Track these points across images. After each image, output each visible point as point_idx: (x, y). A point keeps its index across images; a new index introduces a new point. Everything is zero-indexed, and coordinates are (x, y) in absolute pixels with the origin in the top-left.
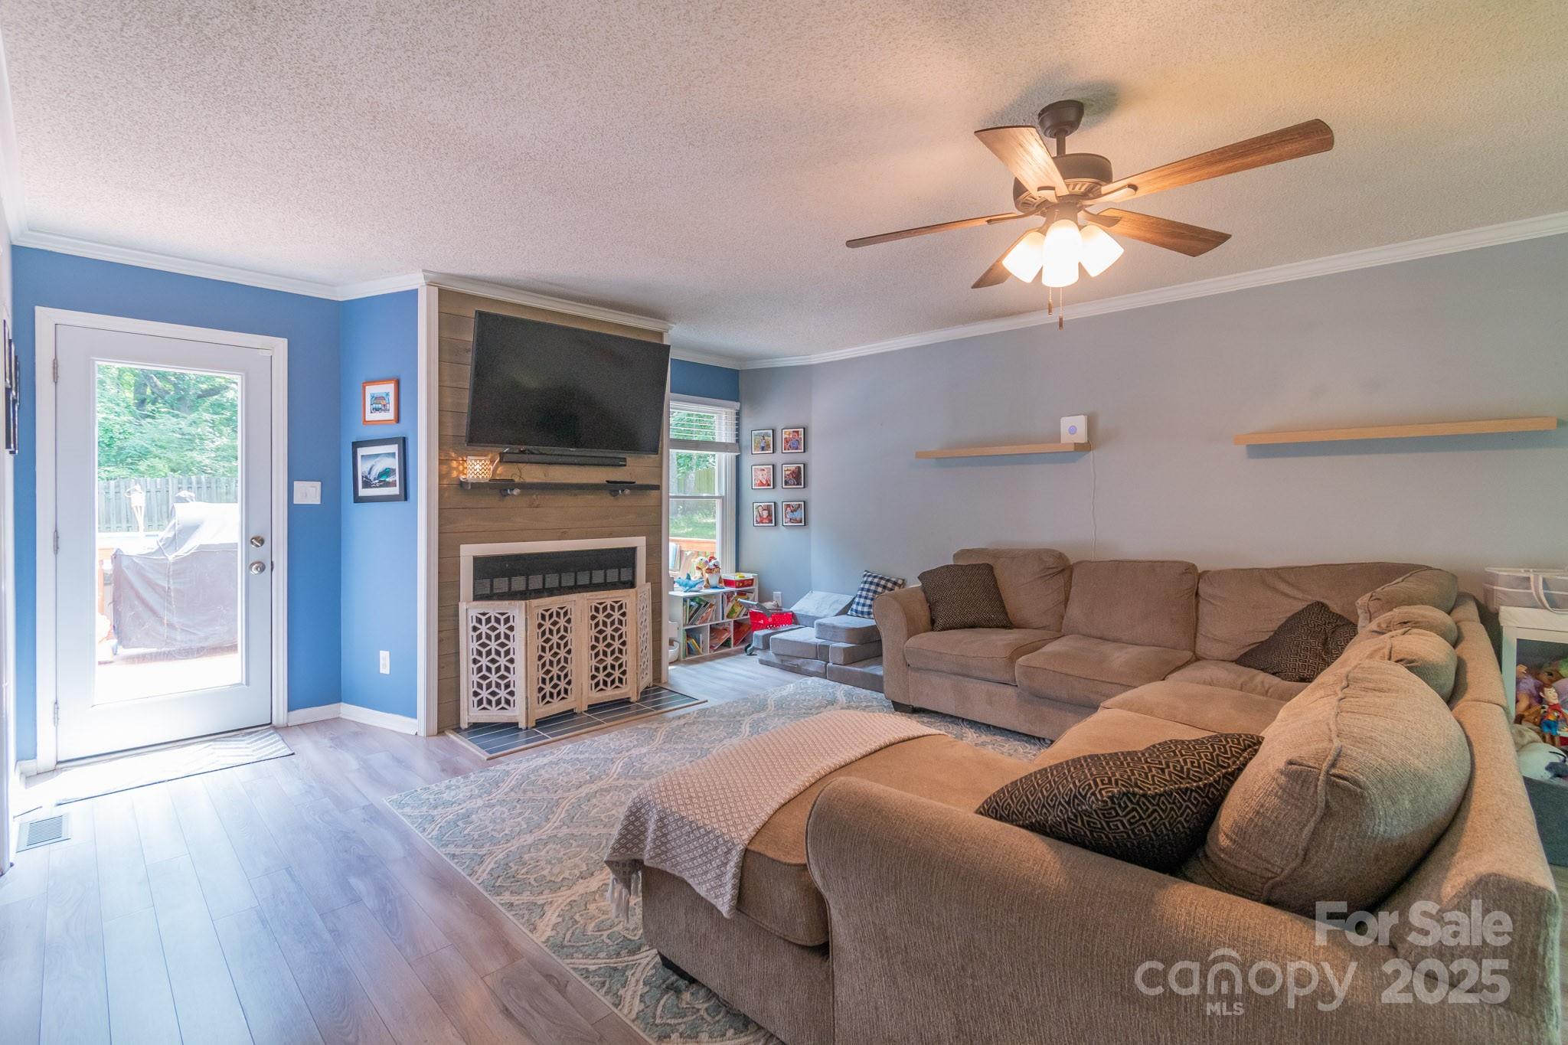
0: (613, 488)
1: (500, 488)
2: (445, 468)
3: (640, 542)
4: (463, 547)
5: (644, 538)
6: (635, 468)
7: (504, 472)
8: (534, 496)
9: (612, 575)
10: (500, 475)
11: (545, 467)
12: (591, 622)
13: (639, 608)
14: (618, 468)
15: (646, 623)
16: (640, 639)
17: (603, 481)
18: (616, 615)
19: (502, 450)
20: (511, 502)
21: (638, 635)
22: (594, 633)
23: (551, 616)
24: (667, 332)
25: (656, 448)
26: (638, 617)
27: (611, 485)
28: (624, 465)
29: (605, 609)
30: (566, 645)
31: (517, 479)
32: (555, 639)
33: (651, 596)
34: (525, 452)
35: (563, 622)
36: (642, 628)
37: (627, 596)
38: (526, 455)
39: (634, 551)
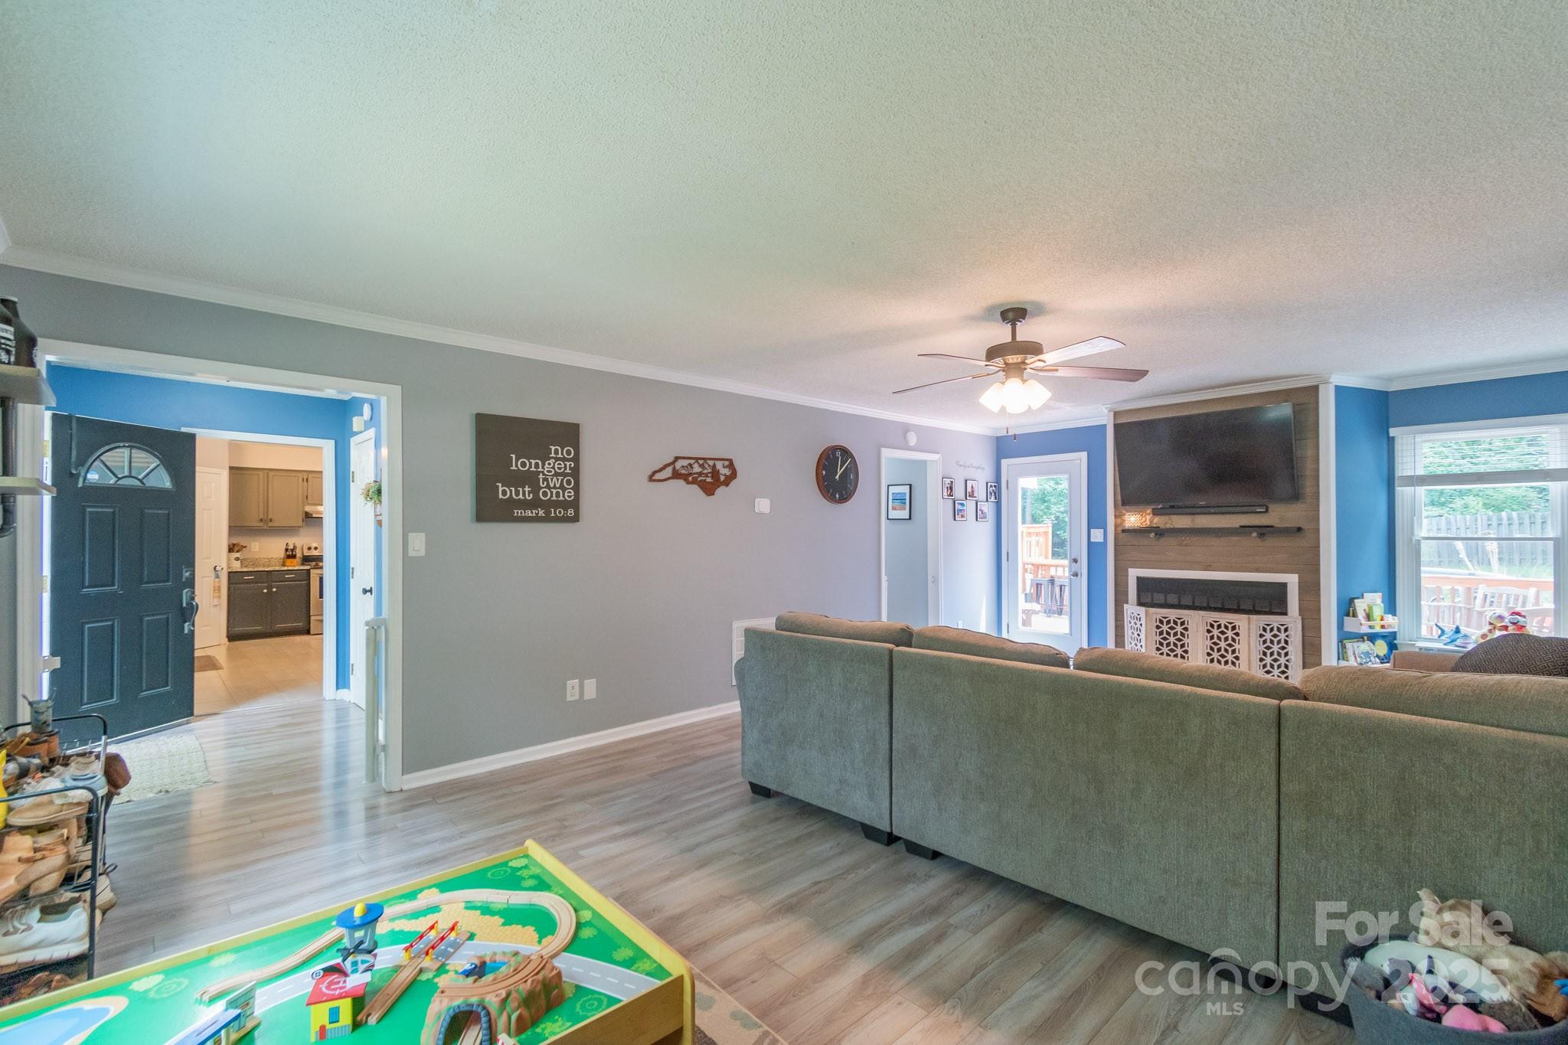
0: (1263, 531)
1: (1154, 532)
2: (1119, 521)
3: (1292, 580)
4: (1130, 570)
5: (1297, 575)
6: (1279, 515)
7: (1159, 521)
8: (1183, 538)
10: (1157, 523)
11: (1193, 516)
12: (1207, 634)
13: (1259, 633)
14: (1262, 515)
15: (1285, 651)
16: (1261, 660)
17: (1237, 526)
18: (1230, 634)
19: (1154, 507)
20: (1165, 541)
21: (1256, 656)
22: (1209, 643)
23: (1168, 622)
24: (1327, 382)
25: (1296, 496)
26: (1255, 640)
27: (1245, 529)
28: (1267, 511)
29: (1219, 626)
30: (1183, 646)
31: (1168, 526)
32: (1172, 639)
33: (1300, 628)
34: (1172, 507)
35: (1179, 629)
36: (1268, 652)
37: (1241, 620)
38: (1173, 509)
39: (1284, 586)
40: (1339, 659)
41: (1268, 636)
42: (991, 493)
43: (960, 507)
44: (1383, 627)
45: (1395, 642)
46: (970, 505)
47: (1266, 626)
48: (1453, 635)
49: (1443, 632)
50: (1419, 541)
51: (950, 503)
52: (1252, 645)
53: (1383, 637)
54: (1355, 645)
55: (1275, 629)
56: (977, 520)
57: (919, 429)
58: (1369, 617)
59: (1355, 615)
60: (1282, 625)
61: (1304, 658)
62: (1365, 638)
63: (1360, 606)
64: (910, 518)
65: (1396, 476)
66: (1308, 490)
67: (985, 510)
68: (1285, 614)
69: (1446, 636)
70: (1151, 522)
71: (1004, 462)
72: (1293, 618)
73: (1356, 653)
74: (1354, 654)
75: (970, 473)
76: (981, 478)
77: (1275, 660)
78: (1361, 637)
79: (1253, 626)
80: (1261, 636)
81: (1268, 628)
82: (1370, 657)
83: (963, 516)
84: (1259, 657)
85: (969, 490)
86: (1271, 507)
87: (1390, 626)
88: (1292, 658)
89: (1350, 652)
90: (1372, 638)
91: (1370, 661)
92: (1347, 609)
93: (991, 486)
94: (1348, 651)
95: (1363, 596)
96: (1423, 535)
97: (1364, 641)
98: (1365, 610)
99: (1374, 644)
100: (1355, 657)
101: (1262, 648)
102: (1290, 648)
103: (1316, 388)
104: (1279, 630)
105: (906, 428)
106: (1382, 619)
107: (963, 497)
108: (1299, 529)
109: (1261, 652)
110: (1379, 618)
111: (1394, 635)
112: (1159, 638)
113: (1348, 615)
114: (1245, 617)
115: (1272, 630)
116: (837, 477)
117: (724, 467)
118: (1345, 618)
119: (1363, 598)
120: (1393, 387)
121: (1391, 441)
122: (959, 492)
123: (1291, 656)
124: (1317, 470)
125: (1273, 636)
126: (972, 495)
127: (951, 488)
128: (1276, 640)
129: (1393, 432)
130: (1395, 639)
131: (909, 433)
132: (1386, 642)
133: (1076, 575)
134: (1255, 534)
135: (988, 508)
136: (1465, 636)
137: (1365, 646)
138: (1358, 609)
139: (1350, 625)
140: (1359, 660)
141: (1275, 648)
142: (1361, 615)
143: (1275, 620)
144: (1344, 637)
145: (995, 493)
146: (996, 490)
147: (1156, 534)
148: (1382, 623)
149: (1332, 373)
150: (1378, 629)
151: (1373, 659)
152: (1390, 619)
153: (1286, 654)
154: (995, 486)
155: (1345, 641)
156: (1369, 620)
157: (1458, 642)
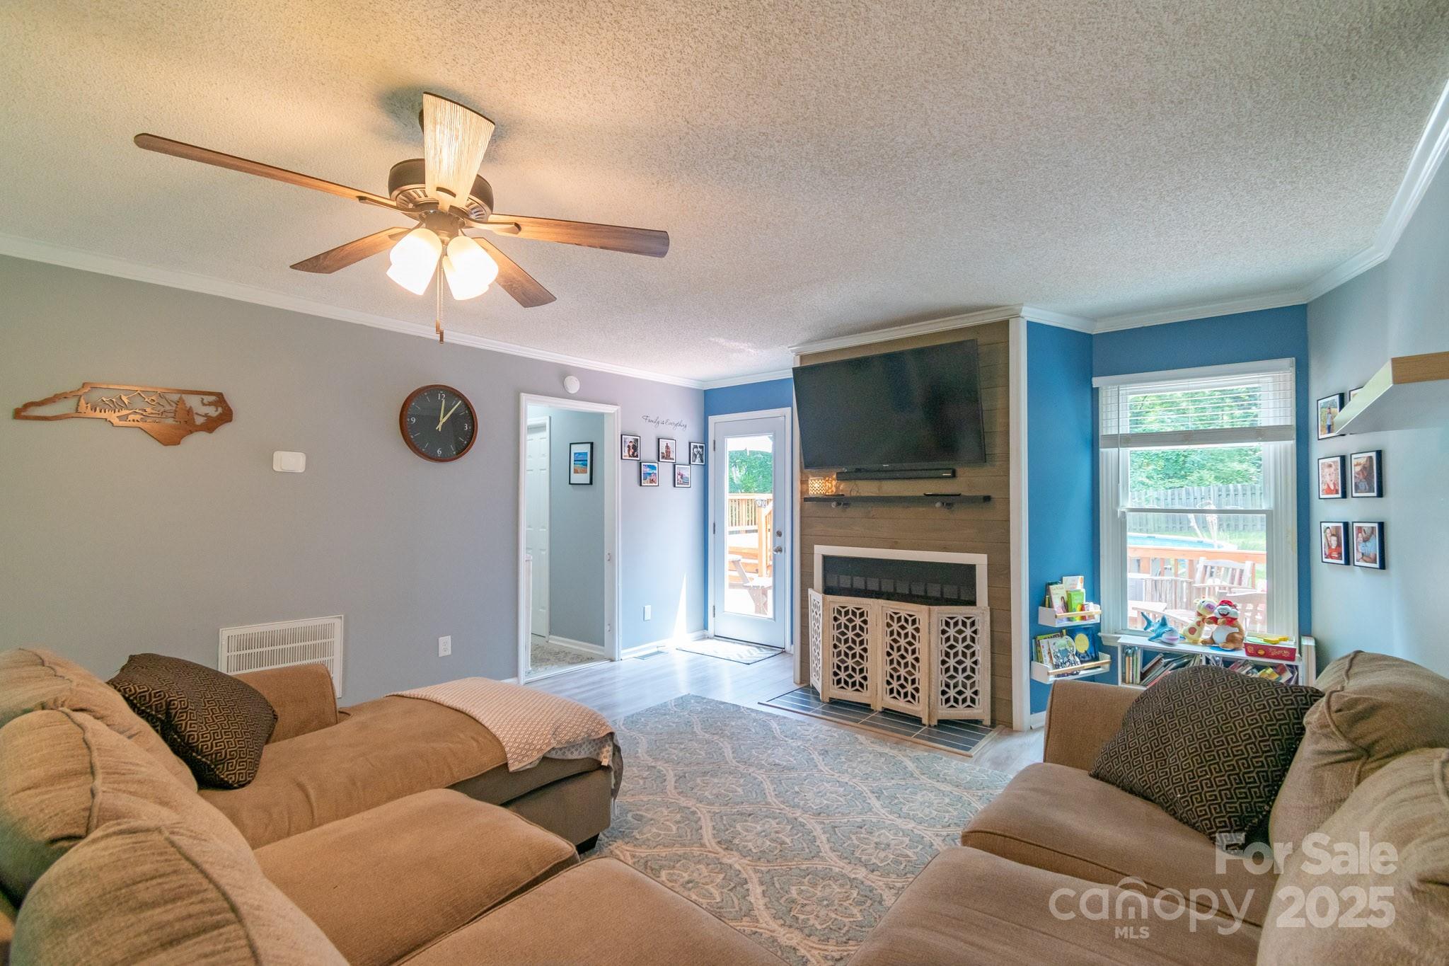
0: (949, 501)
1: (841, 500)
2: (805, 486)
3: (980, 561)
4: (816, 547)
5: (986, 556)
6: (968, 481)
7: (844, 488)
8: (870, 508)
9: (950, 591)
10: (842, 491)
11: (879, 483)
12: (886, 628)
13: (941, 628)
14: (948, 480)
15: (972, 650)
16: (944, 662)
17: (922, 494)
18: (910, 629)
19: (839, 471)
20: (853, 512)
21: (937, 658)
22: (888, 639)
23: (847, 613)
24: (1017, 316)
25: (983, 457)
26: (936, 637)
27: (931, 498)
28: (954, 475)
29: (899, 619)
30: (861, 643)
31: (854, 494)
32: (850, 634)
33: (989, 623)
34: (858, 470)
35: (858, 621)
36: (952, 652)
37: (920, 611)
38: (857, 474)
39: (972, 568)
40: (1031, 659)
41: (952, 632)
42: (695, 455)
43: (648, 470)
44: (1083, 618)
45: (1099, 634)
46: (665, 469)
47: (949, 620)
48: (1159, 628)
49: (1149, 623)
50: (1124, 512)
51: (634, 465)
52: (933, 645)
53: (1085, 630)
54: (1052, 641)
55: (960, 623)
56: (675, 486)
57: (581, 373)
58: (1067, 607)
59: (1050, 606)
60: (968, 618)
61: (992, 658)
62: (1064, 631)
63: (1057, 593)
64: (591, 483)
65: (1100, 434)
66: (998, 451)
67: (686, 473)
68: (972, 603)
69: (1152, 628)
70: (837, 488)
71: (712, 419)
72: (981, 612)
73: (1052, 652)
74: (1049, 653)
75: (664, 430)
76: (682, 437)
77: (960, 662)
78: (1059, 632)
79: (934, 619)
80: (944, 632)
81: (952, 622)
82: (1068, 657)
83: (652, 481)
84: (941, 659)
85: (663, 449)
86: (959, 471)
87: (1092, 617)
88: (980, 659)
89: (1044, 652)
90: (1072, 632)
91: (1069, 660)
92: (1041, 598)
93: (696, 447)
94: (1042, 649)
95: (1061, 580)
96: (1129, 507)
97: (1062, 636)
98: (1063, 598)
99: (1073, 639)
100: (1051, 657)
101: (945, 647)
102: (977, 647)
103: (1004, 325)
104: (964, 624)
105: (564, 372)
106: (1082, 609)
107: (654, 457)
108: (987, 499)
109: (943, 652)
110: (1079, 607)
111: (1097, 627)
112: (836, 633)
113: (1044, 605)
114: (925, 608)
115: (956, 624)
116: (439, 427)
117: (204, 404)
118: (1040, 608)
119: (1062, 583)
120: (1098, 329)
121: (1095, 392)
122: (648, 452)
123: (978, 657)
124: (1007, 425)
125: (957, 632)
126: (667, 456)
127: (635, 448)
128: (960, 637)
129: (1097, 382)
130: (1099, 631)
131: (568, 379)
132: (1087, 635)
133: (779, 550)
134: (938, 505)
135: (691, 472)
136: (1171, 630)
137: (1063, 641)
138: (1053, 597)
139: (1045, 617)
140: (1054, 660)
141: (960, 647)
142: (1057, 603)
143: (960, 612)
144: (1038, 631)
145: (701, 455)
146: (702, 451)
147: (839, 504)
148: (1083, 613)
149: (1022, 304)
150: (1077, 622)
151: (1071, 658)
152: (1093, 608)
153: (973, 654)
154: (701, 447)
155: (1039, 637)
156: (1067, 611)
157: (1164, 637)
